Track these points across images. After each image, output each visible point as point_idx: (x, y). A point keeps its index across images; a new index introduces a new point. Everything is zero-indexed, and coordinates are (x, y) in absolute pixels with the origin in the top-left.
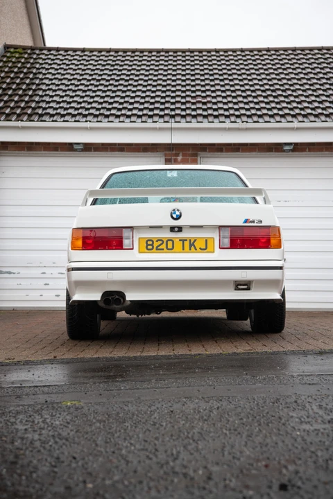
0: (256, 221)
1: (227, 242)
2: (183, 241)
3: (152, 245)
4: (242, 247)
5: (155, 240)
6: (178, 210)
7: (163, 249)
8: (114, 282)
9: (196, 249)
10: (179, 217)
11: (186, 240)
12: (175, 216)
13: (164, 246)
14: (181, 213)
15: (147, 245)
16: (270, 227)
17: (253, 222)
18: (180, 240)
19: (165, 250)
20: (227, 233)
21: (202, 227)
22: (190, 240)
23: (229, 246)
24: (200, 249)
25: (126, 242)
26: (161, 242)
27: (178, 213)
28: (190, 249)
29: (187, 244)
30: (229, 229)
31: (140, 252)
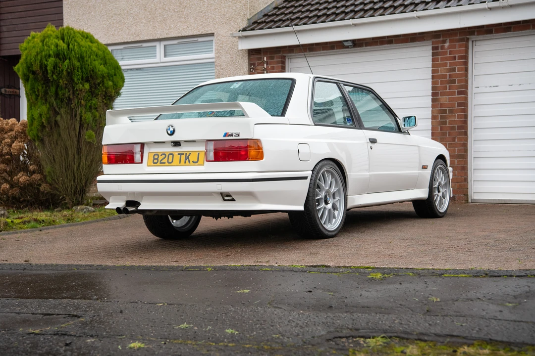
0: (234, 135)
1: (211, 155)
2: (181, 154)
3: (157, 159)
4: (224, 160)
5: (160, 154)
6: (172, 126)
7: (165, 163)
8: (133, 193)
9: (190, 163)
10: (172, 133)
11: (183, 154)
12: (169, 132)
13: (165, 160)
14: (174, 129)
15: (154, 159)
16: (247, 139)
17: (232, 135)
18: (179, 154)
19: (167, 164)
20: (211, 147)
21: (194, 141)
22: (186, 154)
23: (213, 159)
24: (193, 162)
25: (137, 157)
26: (164, 156)
27: (172, 129)
28: (185, 163)
29: (183, 157)
30: (213, 142)
31: (148, 166)
